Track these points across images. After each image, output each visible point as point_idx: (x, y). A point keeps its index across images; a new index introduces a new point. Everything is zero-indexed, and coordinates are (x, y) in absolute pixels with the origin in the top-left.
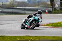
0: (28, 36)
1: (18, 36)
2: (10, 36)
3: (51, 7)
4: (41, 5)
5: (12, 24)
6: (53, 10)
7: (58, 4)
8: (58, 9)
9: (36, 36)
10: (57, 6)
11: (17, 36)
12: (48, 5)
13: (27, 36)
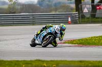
0: (39, 60)
1: (23, 60)
2: (9, 60)
3: (77, 12)
4: (59, 10)
5: (13, 41)
6: (79, 18)
7: (87, 8)
8: (88, 16)
9: (53, 60)
10: (86, 10)
11: (20, 60)
12: (72, 9)
13: (37, 60)
